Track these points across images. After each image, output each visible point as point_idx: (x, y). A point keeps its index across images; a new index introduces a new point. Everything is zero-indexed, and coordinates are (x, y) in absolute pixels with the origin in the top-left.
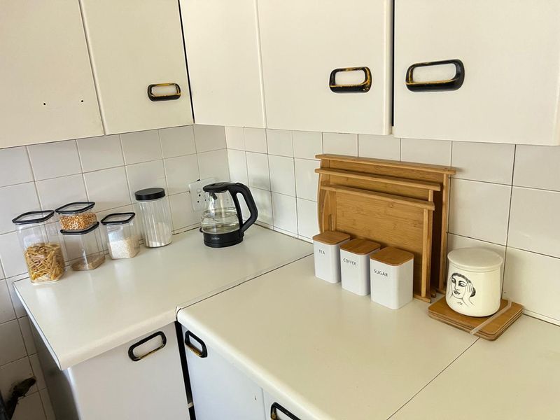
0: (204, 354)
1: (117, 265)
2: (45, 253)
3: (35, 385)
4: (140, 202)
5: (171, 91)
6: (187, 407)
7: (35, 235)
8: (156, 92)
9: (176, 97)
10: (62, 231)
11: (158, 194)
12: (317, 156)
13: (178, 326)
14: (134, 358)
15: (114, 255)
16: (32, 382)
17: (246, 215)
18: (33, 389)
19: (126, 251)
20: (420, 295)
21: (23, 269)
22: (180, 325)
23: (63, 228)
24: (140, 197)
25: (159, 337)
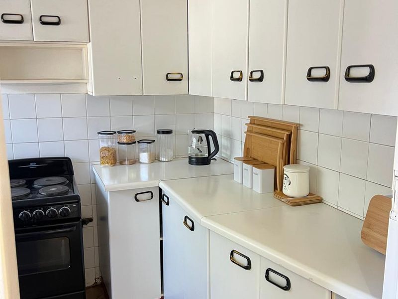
0: (168, 204)
1: (142, 165)
2: (109, 151)
3: (92, 222)
4: (159, 135)
5: (178, 77)
6: (159, 239)
7: (105, 142)
8: (170, 77)
9: (180, 80)
10: (118, 143)
11: (169, 132)
12: (249, 117)
13: (160, 190)
14: (137, 200)
15: (141, 161)
16: (91, 220)
17: (213, 149)
18: (90, 224)
19: (147, 159)
20: (277, 190)
21: (98, 159)
22: (161, 189)
23: (119, 141)
24: (159, 132)
25: (150, 194)
